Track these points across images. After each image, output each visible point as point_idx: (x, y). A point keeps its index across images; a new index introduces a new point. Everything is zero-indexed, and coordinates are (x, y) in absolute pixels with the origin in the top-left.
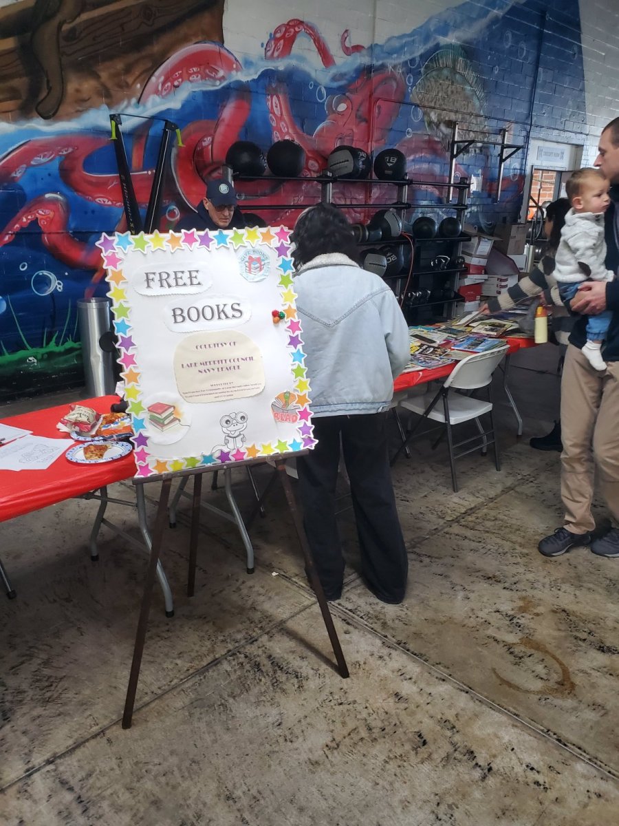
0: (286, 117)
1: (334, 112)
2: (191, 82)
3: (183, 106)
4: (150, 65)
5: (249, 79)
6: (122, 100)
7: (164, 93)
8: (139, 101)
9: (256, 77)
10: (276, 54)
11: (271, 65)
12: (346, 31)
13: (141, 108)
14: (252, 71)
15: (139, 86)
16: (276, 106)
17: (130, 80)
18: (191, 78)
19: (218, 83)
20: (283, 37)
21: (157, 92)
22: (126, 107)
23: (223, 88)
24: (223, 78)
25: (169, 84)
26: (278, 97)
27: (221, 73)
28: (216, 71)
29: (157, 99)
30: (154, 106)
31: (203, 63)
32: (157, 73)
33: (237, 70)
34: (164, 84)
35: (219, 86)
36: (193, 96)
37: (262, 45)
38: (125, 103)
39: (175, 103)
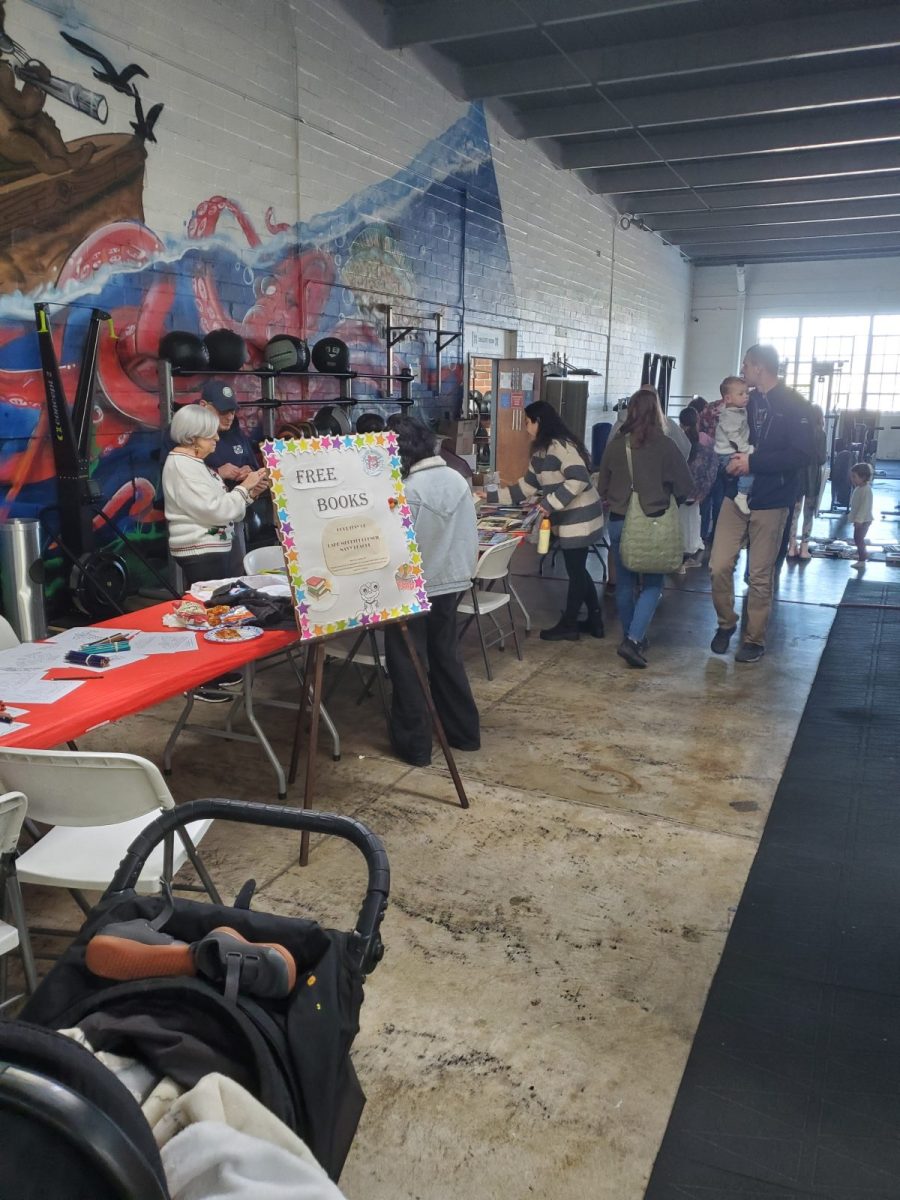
0: (213, 303)
1: (263, 296)
2: (111, 264)
3: (104, 291)
4: (65, 245)
5: (173, 260)
6: (37, 284)
7: (83, 276)
8: (55, 286)
9: (180, 258)
10: (200, 233)
11: (194, 245)
12: (270, 209)
13: (58, 293)
14: (175, 251)
15: (55, 269)
16: (201, 288)
17: (45, 262)
18: (111, 260)
19: (140, 264)
20: (206, 215)
21: (75, 276)
22: (42, 293)
23: (146, 270)
24: (145, 260)
25: (88, 266)
26: (203, 279)
27: (143, 254)
28: (138, 252)
29: (76, 283)
30: (72, 290)
31: (124, 243)
32: (75, 254)
33: (160, 250)
34: (82, 266)
35: (141, 267)
36: (114, 279)
37: (185, 224)
38: (41, 288)
39: (95, 287)
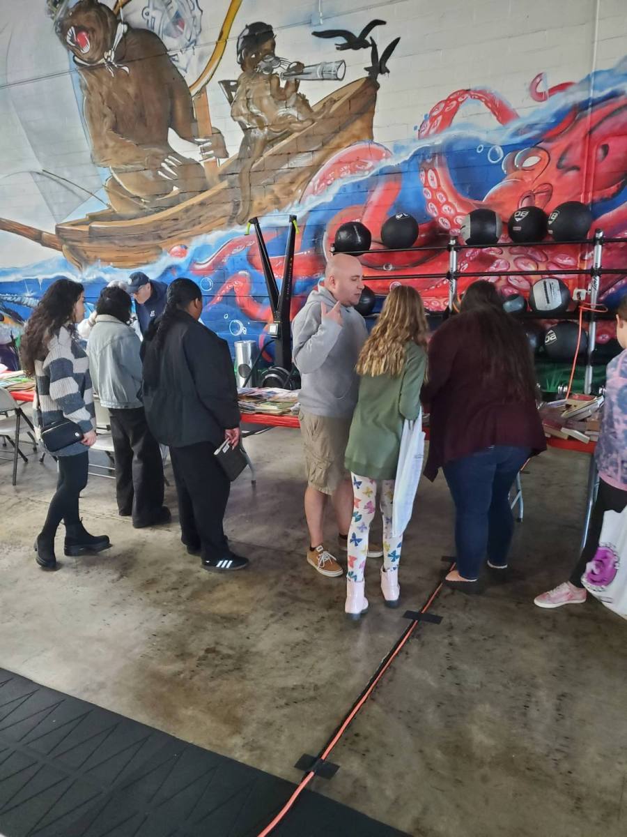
0: (444, 187)
1: (516, 169)
4: (308, 174)
6: (287, 204)
7: (319, 192)
8: (300, 202)
10: (432, 131)
12: (539, 75)
15: (300, 191)
17: (294, 189)
19: (367, 173)
20: (442, 113)
21: (314, 192)
25: (323, 184)
26: (434, 170)
27: (370, 164)
28: (365, 164)
32: (314, 179)
34: (318, 186)
35: (367, 175)
37: (415, 128)
38: (290, 205)
